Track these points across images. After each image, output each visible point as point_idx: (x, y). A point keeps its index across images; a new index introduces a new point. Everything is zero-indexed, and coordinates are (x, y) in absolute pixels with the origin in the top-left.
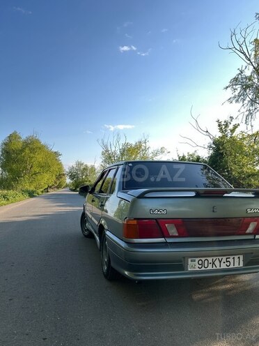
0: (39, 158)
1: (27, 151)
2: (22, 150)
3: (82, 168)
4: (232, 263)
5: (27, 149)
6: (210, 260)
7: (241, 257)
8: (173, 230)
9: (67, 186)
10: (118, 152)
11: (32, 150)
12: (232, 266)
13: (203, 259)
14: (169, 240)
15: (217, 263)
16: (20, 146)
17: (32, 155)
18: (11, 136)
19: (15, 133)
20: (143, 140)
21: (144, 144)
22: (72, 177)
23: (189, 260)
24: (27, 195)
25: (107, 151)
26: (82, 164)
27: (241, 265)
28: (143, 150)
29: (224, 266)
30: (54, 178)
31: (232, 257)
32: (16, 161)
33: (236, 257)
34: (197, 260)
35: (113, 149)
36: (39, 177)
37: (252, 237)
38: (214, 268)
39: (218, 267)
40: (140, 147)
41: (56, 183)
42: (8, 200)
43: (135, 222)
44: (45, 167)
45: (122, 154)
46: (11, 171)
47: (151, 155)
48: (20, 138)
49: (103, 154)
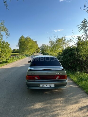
0: (30, 44)
1: (26, 42)
2: (25, 42)
3: (44, 46)
4: (51, 86)
5: (26, 41)
6: (45, 85)
7: (54, 85)
8: (36, 78)
9: (40, 52)
10: (55, 42)
11: (28, 41)
12: (51, 87)
13: (44, 85)
14: (36, 80)
15: (47, 86)
16: (24, 40)
17: (28, 43)
18: (21, 37)
19: (23, 36)
20: (64, 37)
21: (64, 38)
22: (41, 49)
23: (40, 85)
24: (26, 56)
25: (51, 41)
26: (44, 45)
27: (54, 86)
28: (63, 40)
29: (49, 87)
30: (35, 50)
32: (23, 45)
33: (52, 85)
34: (42, 85)
35: (53, 40)
36: (30, 50)
38: (46, 87)
39: (47, 87)
40: (63, 39)
41: (36, 51)
42: (19, 58)
43: (28, 76)
44: (32, 47)
45: (56, 42)
46: (22, 48)
47: (66, 42)
48: (24, 37)
49: (50, 42)
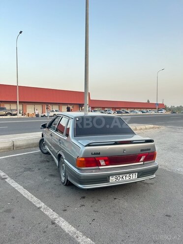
4: (132, 177)
6: (121, 176)
7: (137, 174)
8: (102, 163)
13: (117, 176)
15: (124, 177)
23: (111, 177)
27: (136, 178)
29: (127, 178)
31: (132, 174)
33: (134, 174)
34: (114, 177)
37: (142, 163)
38: (123, 180)
39: (125, 179)
43: (83, 159)
